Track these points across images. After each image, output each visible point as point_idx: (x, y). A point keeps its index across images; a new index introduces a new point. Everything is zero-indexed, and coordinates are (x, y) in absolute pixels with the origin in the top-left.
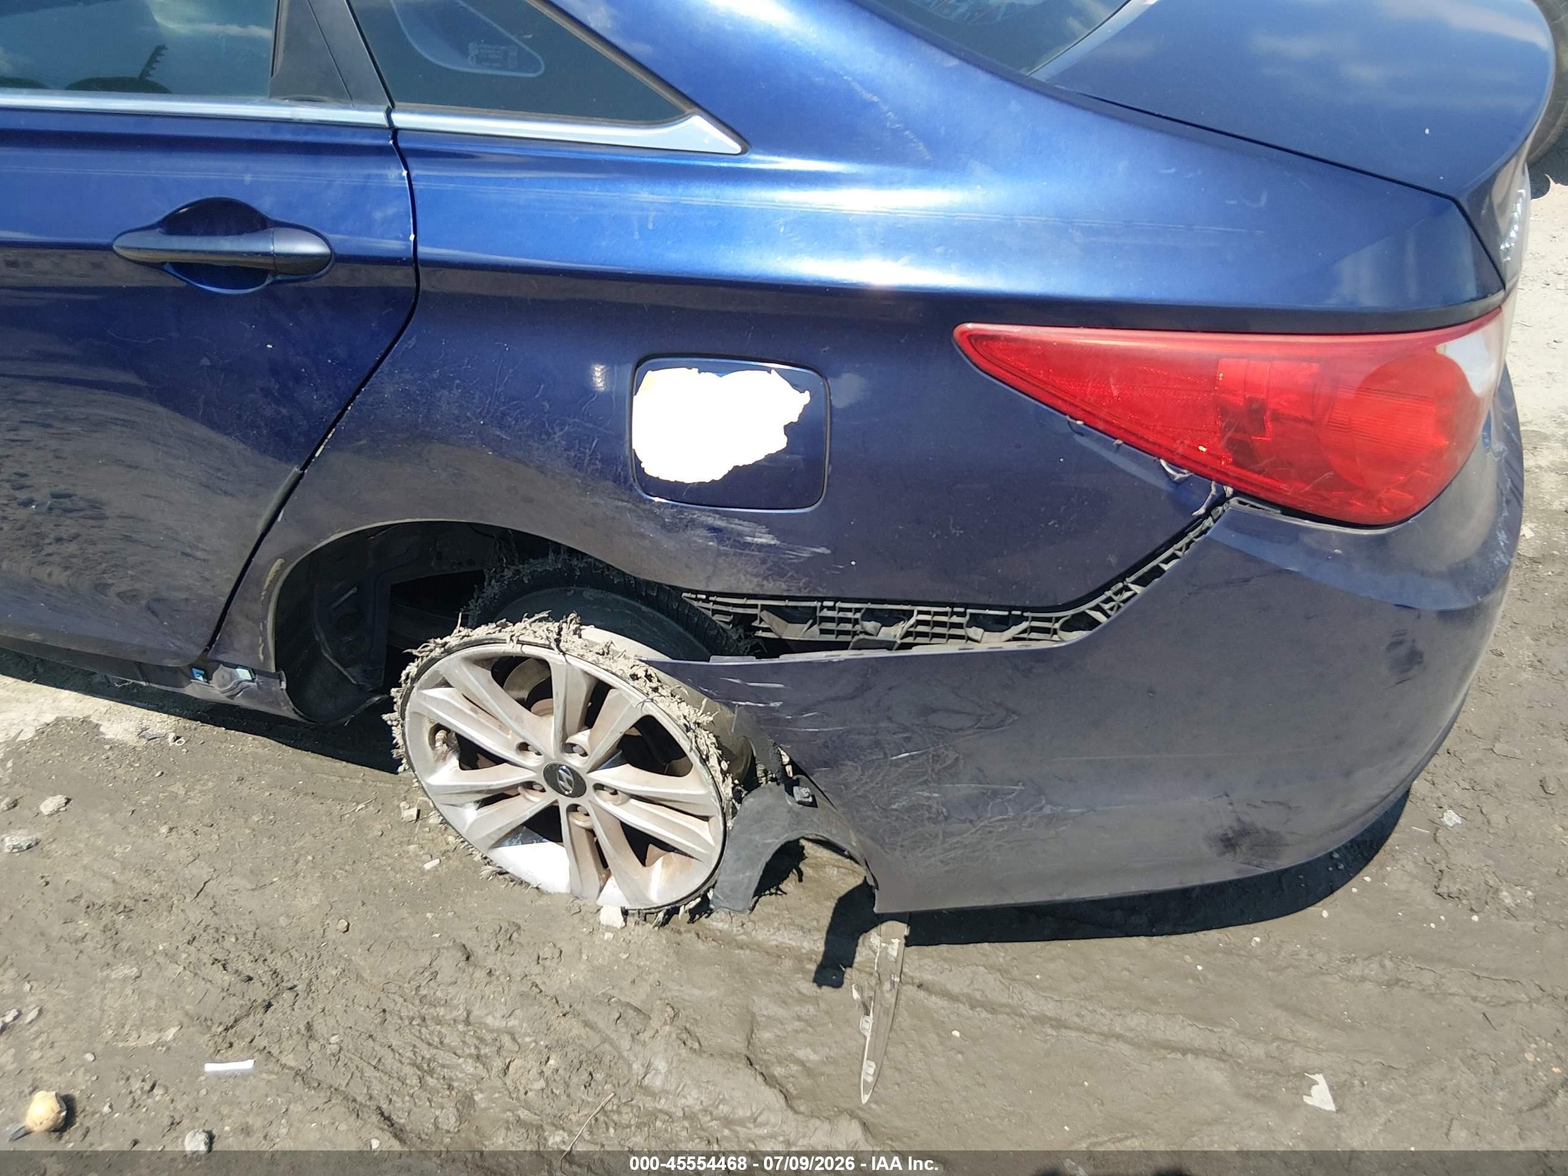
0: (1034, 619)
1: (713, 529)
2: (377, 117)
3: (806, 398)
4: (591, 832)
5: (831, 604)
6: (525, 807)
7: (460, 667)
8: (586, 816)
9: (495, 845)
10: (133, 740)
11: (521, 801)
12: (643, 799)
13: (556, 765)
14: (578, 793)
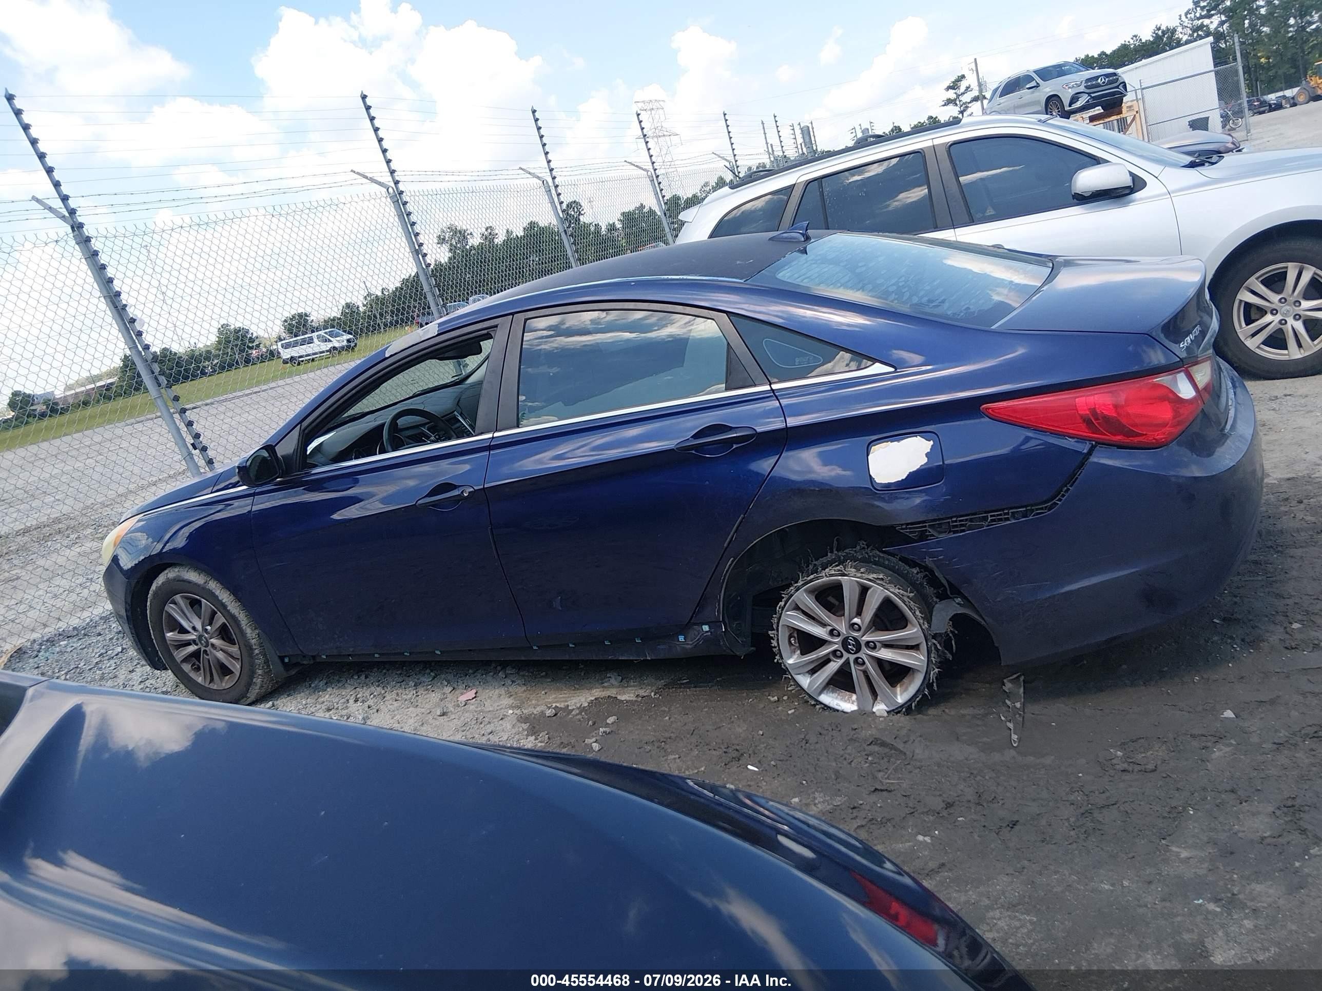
0: (1037, 509)
2: (767, 388)
3: (932, 443)
4: (866, 673)
5: (955, 519)
6: (834, 666)
7: (803, 597)
8: (864, 663)
9: (820, 693)
10: (634, 699)
11: (832, 664)
12: (888, 645)
13: (847, 638)
14: (858, 649)
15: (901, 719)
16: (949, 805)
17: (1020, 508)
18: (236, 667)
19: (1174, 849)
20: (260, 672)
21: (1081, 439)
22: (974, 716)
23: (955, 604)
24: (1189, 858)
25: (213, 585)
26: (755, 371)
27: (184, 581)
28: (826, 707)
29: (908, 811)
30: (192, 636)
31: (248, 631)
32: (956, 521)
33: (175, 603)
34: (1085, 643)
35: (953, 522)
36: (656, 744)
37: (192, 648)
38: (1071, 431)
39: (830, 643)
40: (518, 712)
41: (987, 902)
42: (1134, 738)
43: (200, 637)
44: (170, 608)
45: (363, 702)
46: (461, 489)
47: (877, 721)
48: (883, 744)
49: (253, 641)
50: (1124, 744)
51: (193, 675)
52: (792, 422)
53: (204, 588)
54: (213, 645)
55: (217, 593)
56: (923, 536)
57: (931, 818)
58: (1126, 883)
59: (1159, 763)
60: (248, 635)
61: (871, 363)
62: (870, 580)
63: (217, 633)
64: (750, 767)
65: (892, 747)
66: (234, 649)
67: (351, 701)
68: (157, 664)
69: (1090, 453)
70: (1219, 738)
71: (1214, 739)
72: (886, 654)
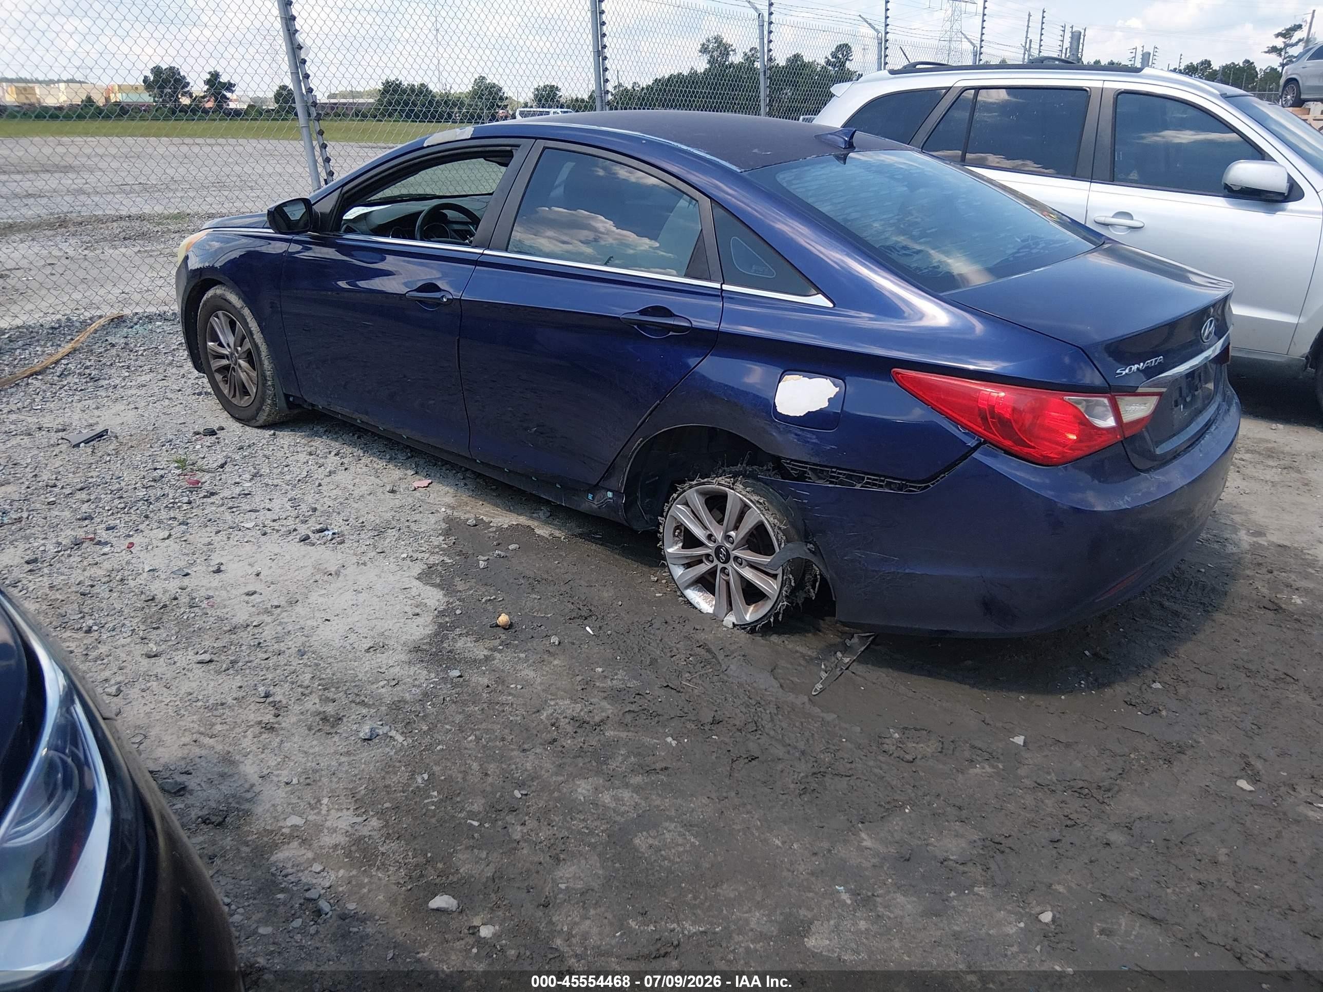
0: (910, 486)
1: (796, 435)
2: (718, 286)
3: (838, 389)
4: (728, 583)
5: (835, 470)
6: (704, 568)
7: (693, 495)
8: (728, 575)
9: (687, 587)
10: (547, 536)
11: (703, 565)
12: (753, 566)
13: (721, 547)
14: (726, 561)
15: (743, 635)
16: (715, 722)
17: (895, 479)
18: (253, 390)
19: (863, 835)
20: (269, 402)
21: (972, 433)
22: (803, 656)
23: (805, 548)
24: (867, 848)
25: (246, 312)
26: (715, 266)
27: (225, 300)
28: (689, 603)
29: (679, 713)
30: (226, 352)
31: (266, 363)
32: (835, 472)
33: (218, 318)
34: (917, 626)
35: (832, 472)
36: (531, 580)
37: (225, 362)
38: (965, 421)
39: (707, 547)
40: (449, 512)
41: (673, 813)
42: (918, 727)
43: (232, 354)
44: (214, 321)
45: (342, 457)
46: (442, 293)
47: (720, 629)
48: (709, 651)
49: (268, 373)
50: (906, 728)
51: (222, 385)
52: (725, 327)
53: (239, 312)
54: (240, 366)
55: (249, 320)
56: (802, 477)
57: (693, 726)
58: (795, 846)
59: (919, 757)
60: (265, 366)
61: (814, 292)
62: (751, 501)
63: (245, 356)
64: (588, 629)
65: (714, 657)
66: (254, 374)
67: (333, 454)
68: (198, 366)
69: (975, 449)
70: (991, 757)
71: (987, 756)
72: (748, 574)
